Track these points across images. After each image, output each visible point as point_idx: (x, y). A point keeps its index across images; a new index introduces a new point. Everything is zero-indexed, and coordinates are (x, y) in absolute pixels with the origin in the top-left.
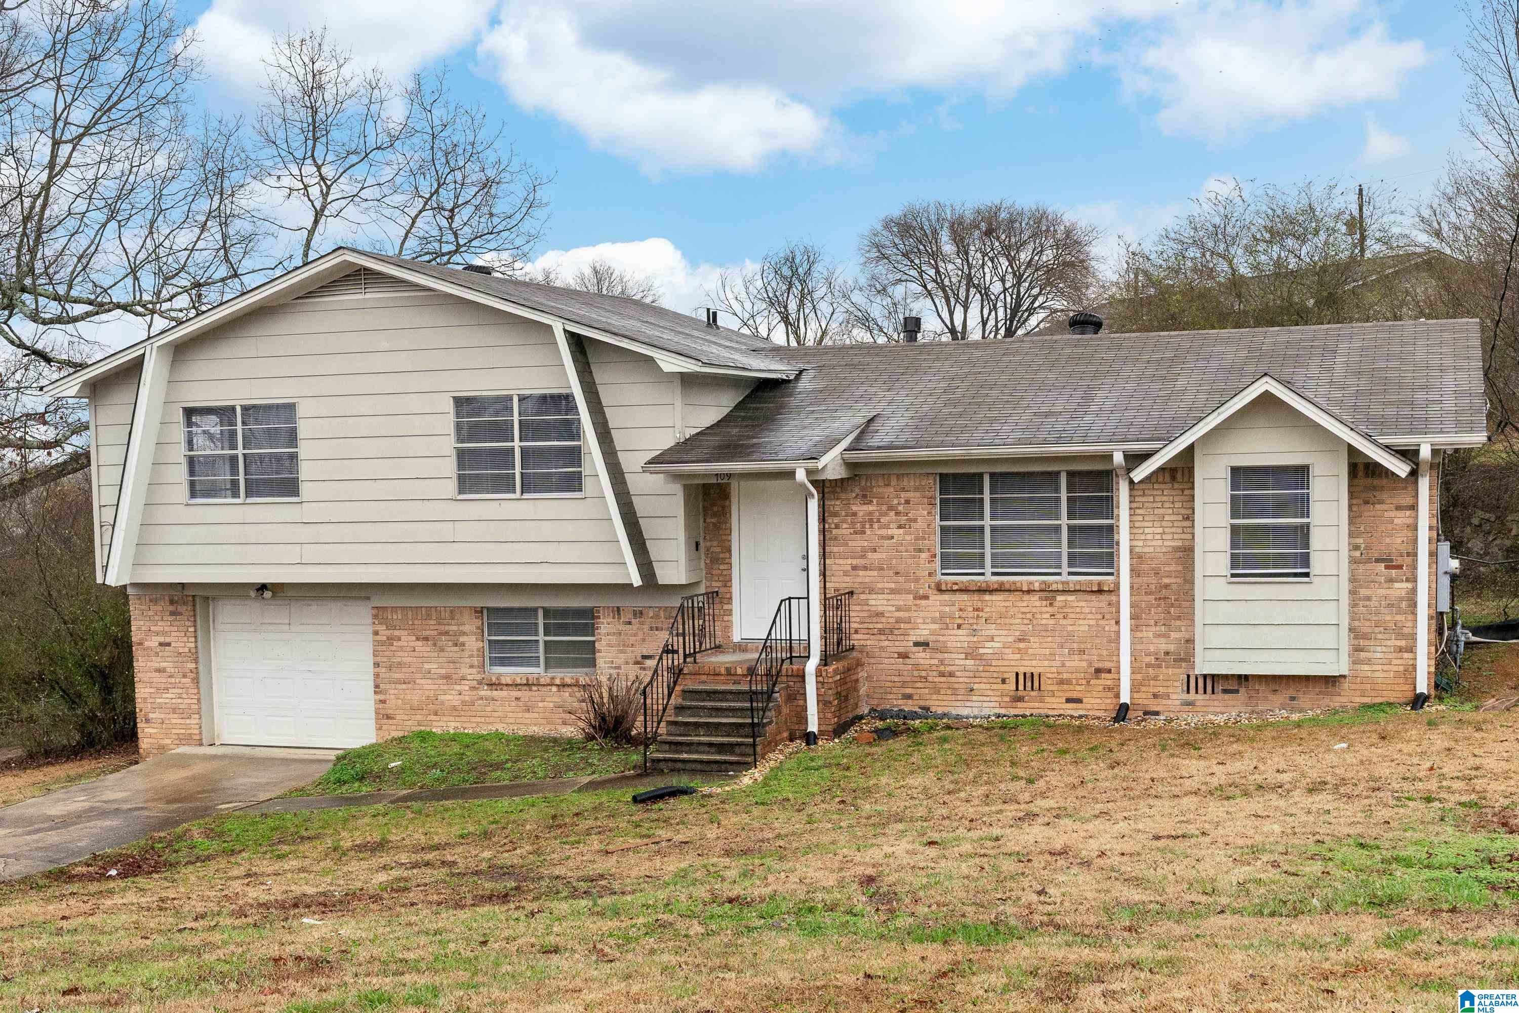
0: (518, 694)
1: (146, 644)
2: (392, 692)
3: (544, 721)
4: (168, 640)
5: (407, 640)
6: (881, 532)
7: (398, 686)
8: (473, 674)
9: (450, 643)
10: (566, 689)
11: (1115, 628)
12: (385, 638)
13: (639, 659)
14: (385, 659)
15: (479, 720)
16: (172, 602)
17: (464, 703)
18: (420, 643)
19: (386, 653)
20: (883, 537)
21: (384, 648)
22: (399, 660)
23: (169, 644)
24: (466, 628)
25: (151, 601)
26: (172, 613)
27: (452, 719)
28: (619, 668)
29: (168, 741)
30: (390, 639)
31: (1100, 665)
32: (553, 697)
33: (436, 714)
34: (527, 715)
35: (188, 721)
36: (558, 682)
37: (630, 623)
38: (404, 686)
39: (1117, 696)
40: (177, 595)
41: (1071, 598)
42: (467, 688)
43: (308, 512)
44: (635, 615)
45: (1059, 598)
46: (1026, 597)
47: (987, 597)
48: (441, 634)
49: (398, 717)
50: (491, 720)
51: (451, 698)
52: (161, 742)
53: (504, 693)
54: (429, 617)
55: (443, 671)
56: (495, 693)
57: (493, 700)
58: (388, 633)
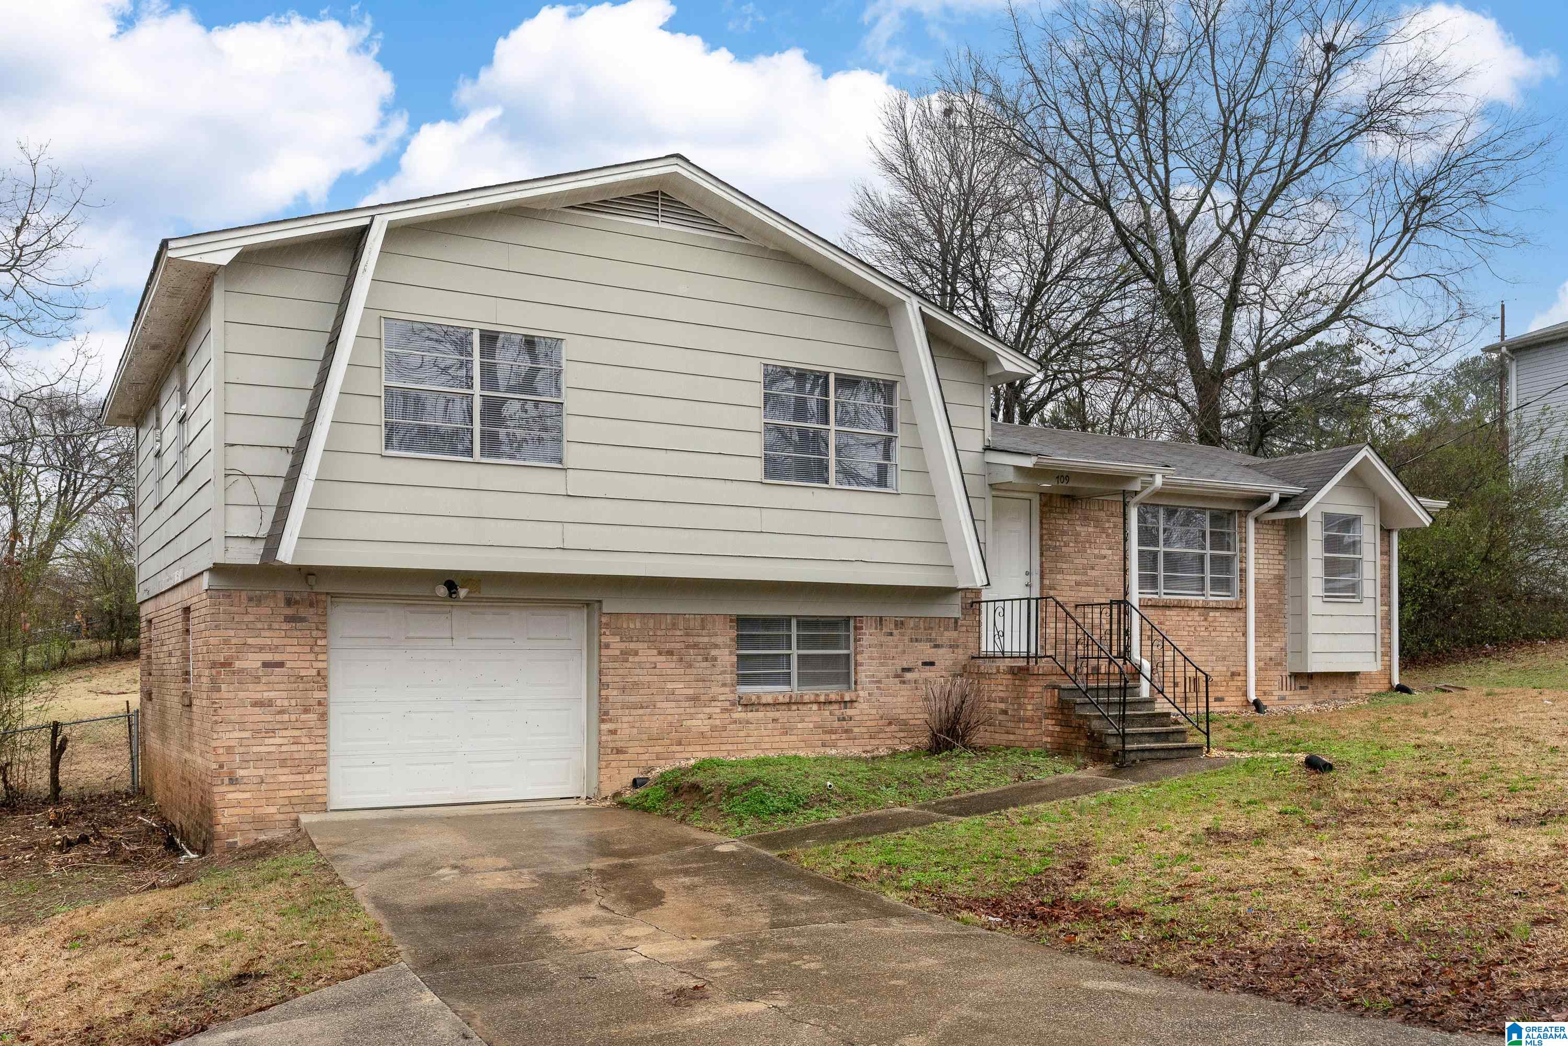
0: (777, 715)
1: (238, 664)
2: (625, 719)
3: (803, 744)
4: (278, 658)
5: (647, 654)
6: (1096, 552)
7: (634, 712)
8: (725, 694)
9: (700, 658)
10: (827, 707)
11: (1243, 639)
12: (618, 652)
13: (899, 672)
14: (617, 679)
15: (730, 747)
16: (289, 602)
17: (713, 729)
18: (663, 658)
19: (621, 672)
20: (1096, 557)
21: (617, 665)
22: (636, 679)
23: (281, 665)
24: (719, 640)
25: (250, 599)
26: (289, 619)
27: (699, 748)
28: (879, 682)
29: (272, 810)
30: (625, 653)
31: (1234, 669)
32: (814, 715)
33: (680, 744)
34: (784, 738)
35: (308, 777)
36: (822, 699)
37: (891, 634)
38: (641, 712)
39: (1245, 694)
40: (299, 589)
41: (1218, 614)
42: (718, 710)
43: (576, 482)
44: (896, 625)
45: (1211, 614)
46: (1191, 613)
47: (1168, 613)
48: (687, 647)
49: (630, 750)
50: (745, 746)
51: (699, 723)
52: (258, 811)
53: (760, 715)
54: (674, 626)
55: (691, 691)
56: (750, 715)
57: (748, 722)
58: (623, 646)
